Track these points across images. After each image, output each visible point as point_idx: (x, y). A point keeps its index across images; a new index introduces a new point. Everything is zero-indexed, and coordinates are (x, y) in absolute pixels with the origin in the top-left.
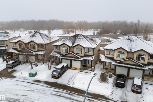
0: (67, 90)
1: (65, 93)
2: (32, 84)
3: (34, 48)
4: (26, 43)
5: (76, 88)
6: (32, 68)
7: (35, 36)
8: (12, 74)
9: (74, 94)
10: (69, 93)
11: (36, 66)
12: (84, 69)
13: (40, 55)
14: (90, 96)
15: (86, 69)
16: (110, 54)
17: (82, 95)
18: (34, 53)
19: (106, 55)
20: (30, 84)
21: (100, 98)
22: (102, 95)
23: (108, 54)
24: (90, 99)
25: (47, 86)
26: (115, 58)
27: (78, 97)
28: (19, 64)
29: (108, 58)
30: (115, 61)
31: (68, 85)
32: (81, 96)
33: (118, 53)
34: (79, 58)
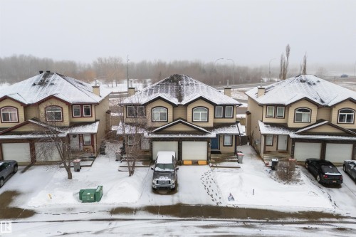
0: (230, 218)
1: (232, 226)
2: (114, 223)
3: (59, 116)
4: (29, 105)
5: (246, 207)
6: (70, 177)
7: (52, 84)
8: (12, 205)
9: (258, 225)
10: (242, 224)
11: (78, 171)
12: (218, 161)
13: (77, 138)
14: (298, 220)
15: (223, 160)
16: (275, 117)
17: (278, 221)
18: (64, 134)
19: (266, 120)
20: (108, 222)
21: (322, 219)
22: (319, 210)
23: (270, 117)
24: (306, 226)
25: (165, 217)
26: (291, 125)
27: (275, 229)
28: (14, 173)
29: (273, 125)
30: (294, 130)
31: (219, 205)
32: (280, 225)
33: (297, 112)
34: (205, 133)
